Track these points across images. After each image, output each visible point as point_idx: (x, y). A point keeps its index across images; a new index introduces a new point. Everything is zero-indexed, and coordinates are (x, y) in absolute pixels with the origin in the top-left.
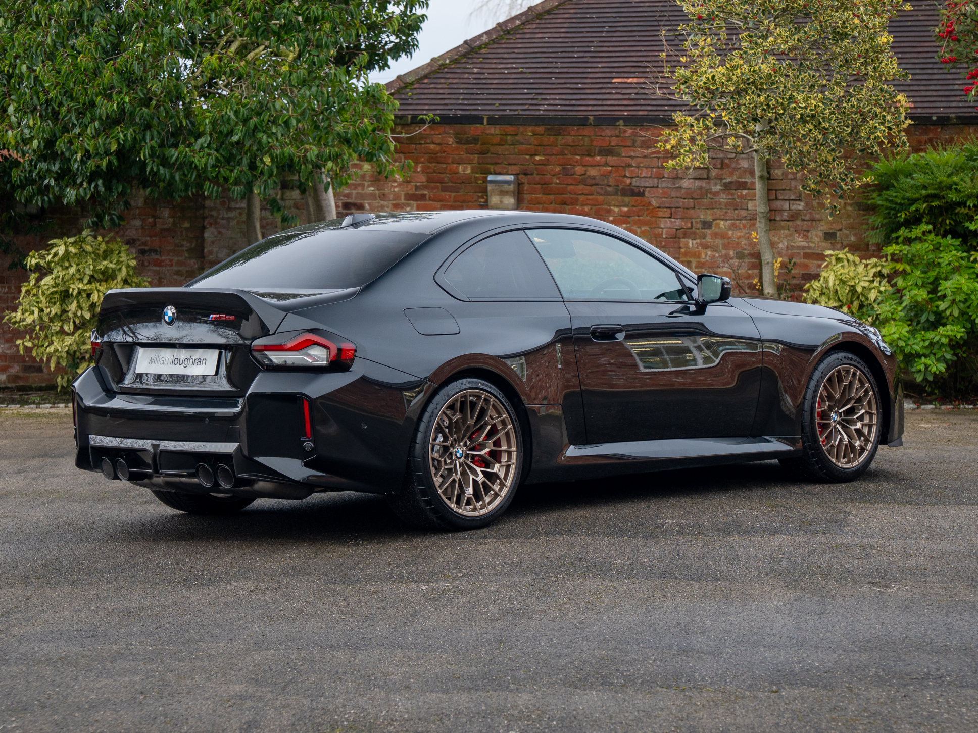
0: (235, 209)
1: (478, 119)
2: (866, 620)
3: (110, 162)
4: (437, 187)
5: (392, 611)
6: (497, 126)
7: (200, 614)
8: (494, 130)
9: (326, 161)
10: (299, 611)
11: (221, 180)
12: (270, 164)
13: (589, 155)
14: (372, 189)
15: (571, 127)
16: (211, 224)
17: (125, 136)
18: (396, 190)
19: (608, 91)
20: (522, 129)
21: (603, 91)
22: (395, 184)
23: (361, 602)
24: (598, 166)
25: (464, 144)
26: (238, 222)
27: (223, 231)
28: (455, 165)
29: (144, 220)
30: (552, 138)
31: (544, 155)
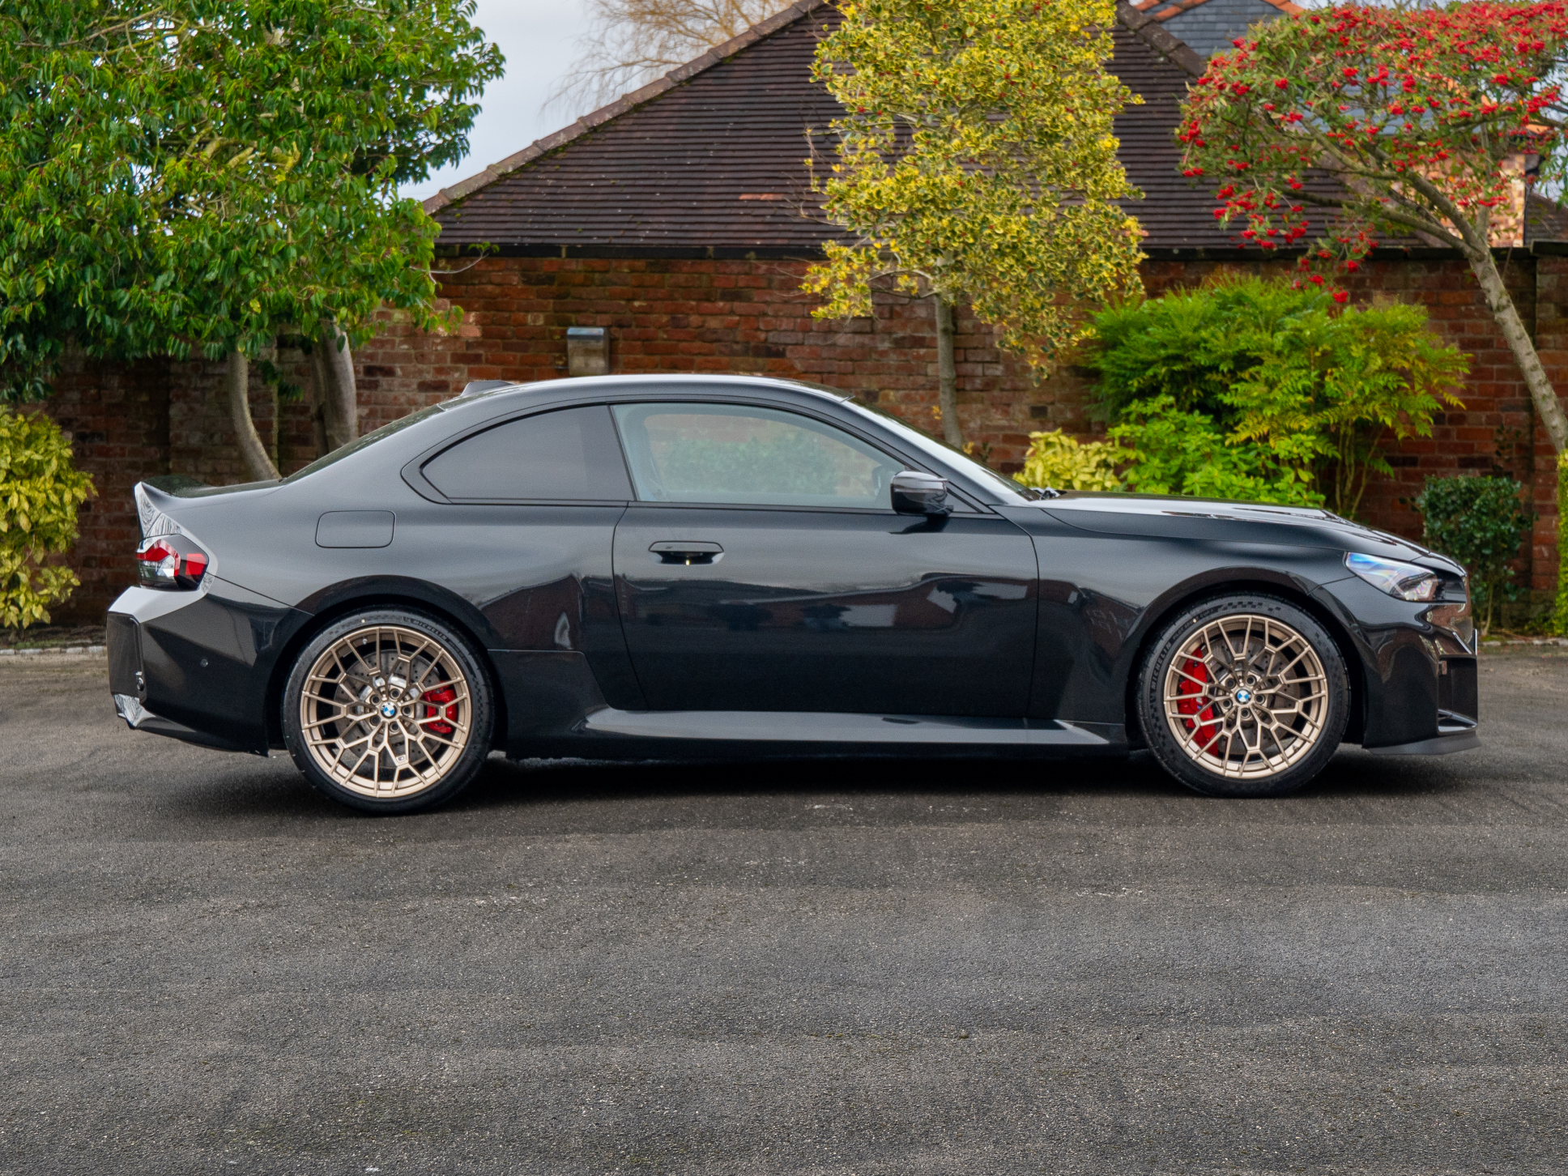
0: (213, 375)
1: (552, 250)
2: (1087, 936)
3: (35, 311)
4: (497, 345)
5: (435, 935)
6: (581, 260)
7: (164, 943)
8: (577, 265)
9: (338, 306)
10: (304, 938)
11: (191, 334)
12: (259, 311)
13: (708, 300)
14: (406, 347)
15: (683, 261)
16: (178, 398)
17: (56, 273)
18: (439, 348)
19: (734, 211)
20: (614, 263)
21: (727, 211)
22: (438, 341)
23: (391, 924)
24: (721, 314)
25: (535, 284)
26: (217, 394)
27: (197, 406)
28: (522, 314)
29: (83, 392)
30: (657, 276)
31: (646, 300)
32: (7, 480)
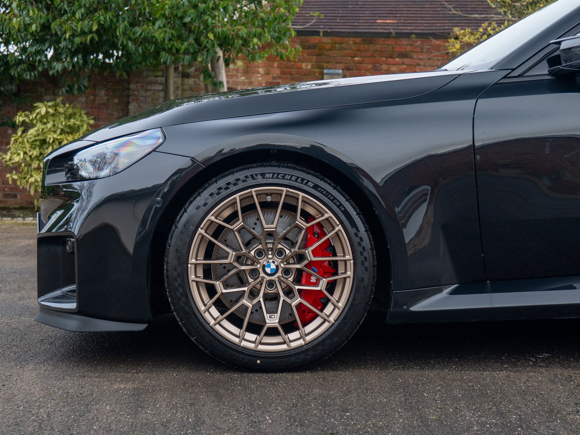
0: (151, 90)
1: (317, 33)
4: (287, 78)
6: (329, 38)
8: (327, 40)
9: (252, 38)
11: (174, 51)
12: (213, 39)
13: (391, 57)
14: (243, 78)
15: (379, 39)
16: (133, 101)
18: (260, 79)
20: (346, 39)
22: (259, 75)
24: (398, 64)
25: (306, 49)
27: (142, 105)
28: (300, 63)
29: (87, 98)
30: (366, 46)
31: (361, 57)
32: (61, 134)
